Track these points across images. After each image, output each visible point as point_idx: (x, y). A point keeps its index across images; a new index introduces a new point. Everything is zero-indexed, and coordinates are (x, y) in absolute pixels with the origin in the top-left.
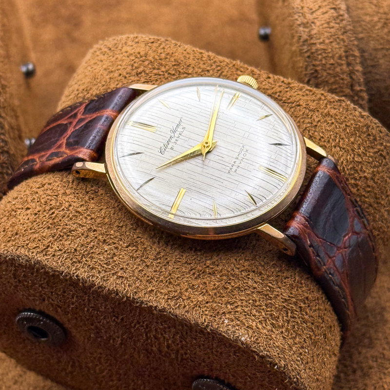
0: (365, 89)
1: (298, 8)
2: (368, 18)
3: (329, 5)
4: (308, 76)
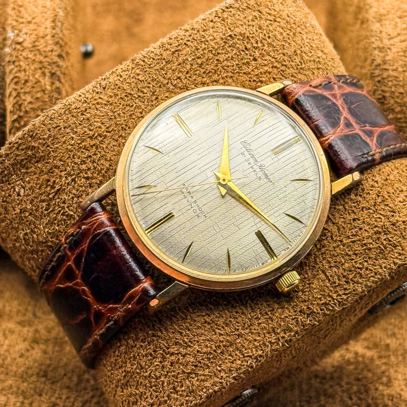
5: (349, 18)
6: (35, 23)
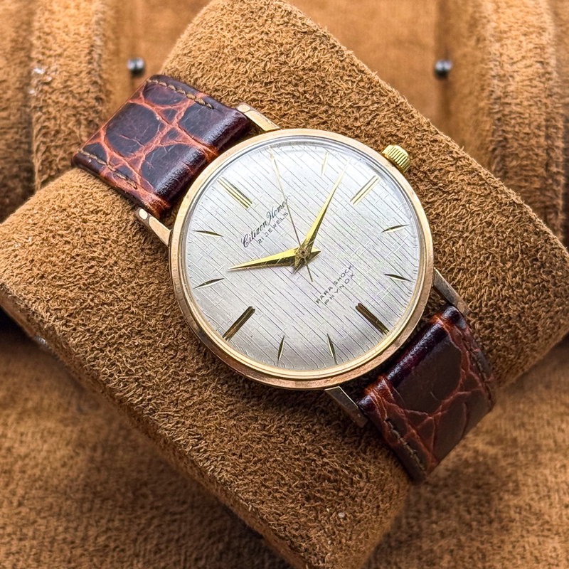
0: (563, 171)
1: (495, 54)
3: (535, 57)
4: (493, 143)
6: (67, 56)
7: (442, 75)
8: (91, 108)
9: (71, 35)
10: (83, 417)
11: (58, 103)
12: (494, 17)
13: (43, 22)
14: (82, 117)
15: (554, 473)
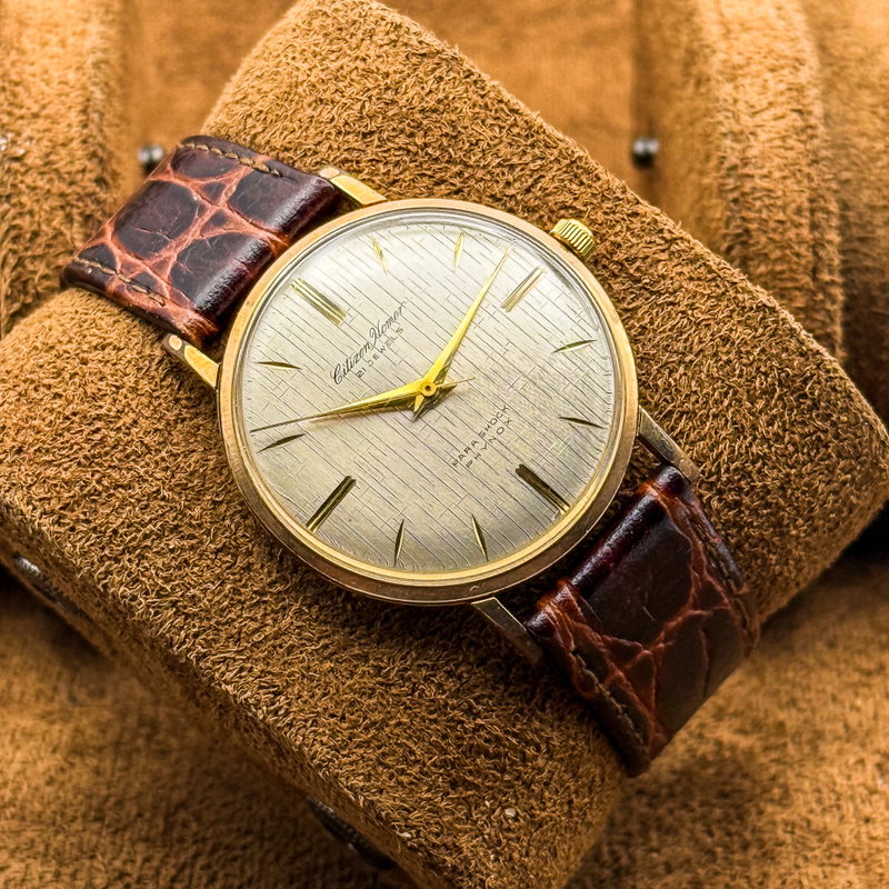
0: (840, 281)
1: (726, 100)
2: (864, 143)
3: (789, 103)
4: (729, 238)
5: (674, 72)
6: (47, 117)
7: (644, 161)
8: (89, 195)
9: (55, 84)
10: (77, 709)
11: (34, 188)
12: (722, 45)
13: (8, 66)
14: (75, 211)
15: (846, 771)
